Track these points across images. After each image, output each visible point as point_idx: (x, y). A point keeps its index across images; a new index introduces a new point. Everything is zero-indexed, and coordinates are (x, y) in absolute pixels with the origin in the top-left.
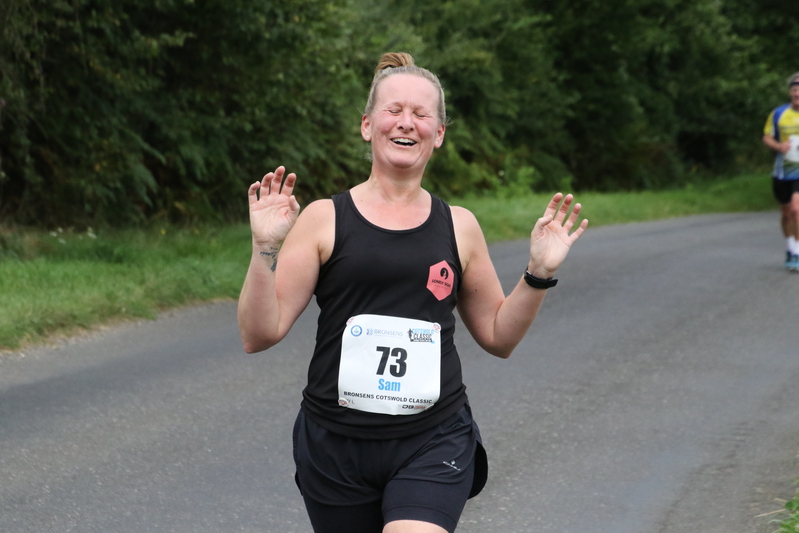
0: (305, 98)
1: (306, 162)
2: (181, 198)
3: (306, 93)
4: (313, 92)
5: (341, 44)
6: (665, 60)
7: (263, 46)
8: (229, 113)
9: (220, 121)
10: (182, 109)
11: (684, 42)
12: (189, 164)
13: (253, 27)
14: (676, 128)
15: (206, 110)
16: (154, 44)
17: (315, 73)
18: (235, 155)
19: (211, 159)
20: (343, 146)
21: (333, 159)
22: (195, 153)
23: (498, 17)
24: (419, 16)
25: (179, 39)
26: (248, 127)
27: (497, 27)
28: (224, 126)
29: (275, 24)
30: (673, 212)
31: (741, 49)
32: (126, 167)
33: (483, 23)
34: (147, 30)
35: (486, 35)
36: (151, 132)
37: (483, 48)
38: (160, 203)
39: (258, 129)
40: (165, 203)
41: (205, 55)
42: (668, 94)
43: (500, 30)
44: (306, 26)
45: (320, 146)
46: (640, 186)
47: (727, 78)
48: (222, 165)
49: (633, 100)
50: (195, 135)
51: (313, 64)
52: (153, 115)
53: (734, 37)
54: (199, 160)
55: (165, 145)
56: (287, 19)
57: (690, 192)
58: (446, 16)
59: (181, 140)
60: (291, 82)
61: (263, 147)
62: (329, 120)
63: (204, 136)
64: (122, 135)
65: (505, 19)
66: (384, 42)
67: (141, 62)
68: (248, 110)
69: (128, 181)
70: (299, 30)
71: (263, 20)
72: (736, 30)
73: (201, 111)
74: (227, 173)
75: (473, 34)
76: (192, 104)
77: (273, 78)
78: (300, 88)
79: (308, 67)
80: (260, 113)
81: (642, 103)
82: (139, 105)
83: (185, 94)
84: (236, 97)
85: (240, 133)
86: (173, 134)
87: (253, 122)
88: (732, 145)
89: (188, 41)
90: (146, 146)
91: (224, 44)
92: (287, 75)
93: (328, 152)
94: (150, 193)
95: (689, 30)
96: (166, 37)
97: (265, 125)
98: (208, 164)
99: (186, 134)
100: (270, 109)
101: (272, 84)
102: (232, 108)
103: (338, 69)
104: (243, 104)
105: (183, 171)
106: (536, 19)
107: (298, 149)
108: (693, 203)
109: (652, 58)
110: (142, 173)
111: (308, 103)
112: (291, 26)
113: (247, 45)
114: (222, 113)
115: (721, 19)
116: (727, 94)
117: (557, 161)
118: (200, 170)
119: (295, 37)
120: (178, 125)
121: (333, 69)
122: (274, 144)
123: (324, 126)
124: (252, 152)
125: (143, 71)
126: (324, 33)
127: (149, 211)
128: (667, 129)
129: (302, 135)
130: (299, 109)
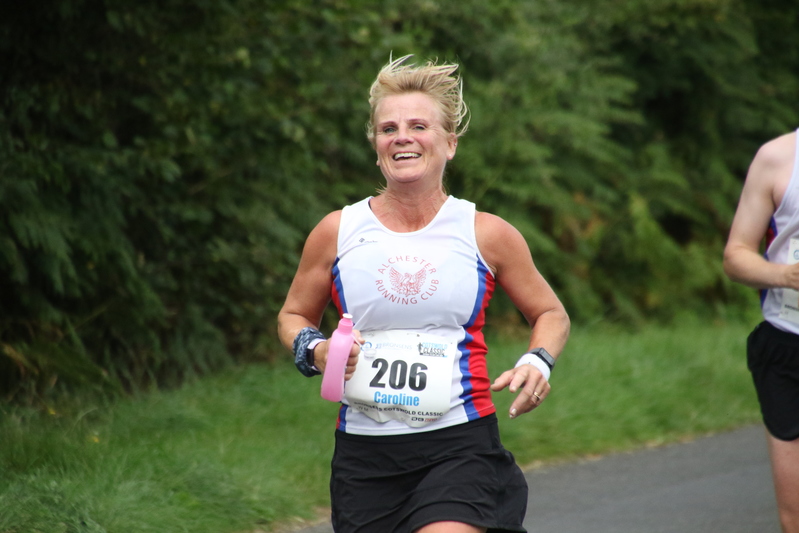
0: (300, 102)
3: (304, 91)
4: (318, 88)
8: (125, 141)
10: (17, 132)
12: (35, 256)
17: (323, 46)
18: (142, 235)
19: (87, 245)
22: (50, 232)
26: (172, 171)
28: (115, 170)
39: (193, 175)
48: (113, 257)
50: (47, 189)
51: (319, 23)
60: (267, 67)
61: (206, 216)
63: (72, 195)
68: (170, 130)
74: (123, 275)
76: (37, 118)
77: (227, 59)
78: (290, 79)
79: (305, 29)
80: (198, 138)
83: (23, 99)
84: (141, 103)
85: (151, 184)
87: (181, 160)
92: (256, 50)
97: (210, 165)
98: (79, 256)
99: (28, 187)
101: (224, 72)
102: (133, 127)
103: (375, 35)
104: (159, 117)
105: (20, 275)
107: (285, 217)
111: (306, 113)
114: (110, 139)
118: (61, 272)
121: (362, 35)
122: (229, 209)
124: (181, 227)
129: (296, 186)
130: (287, 127)
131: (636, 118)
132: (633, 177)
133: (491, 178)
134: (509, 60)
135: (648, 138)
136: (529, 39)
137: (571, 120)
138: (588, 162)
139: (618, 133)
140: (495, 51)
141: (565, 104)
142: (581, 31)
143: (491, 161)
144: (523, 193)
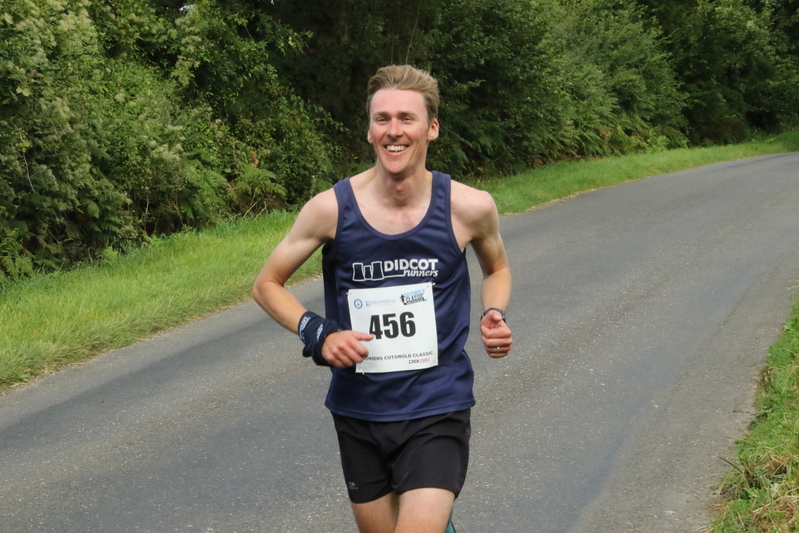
0: (542, 108)
1: (543, 142)
2: (480, 165)
3: (542, 106)
4: (546, 105)
5: (559, 79)
6: (738, 72)
7: (519, 83)
8: (503, 120)
9: (499, 125)
10: (479, 119)
11: (748, 61)
12: (483, 147)
13: (514, 74)
14: (745, 109)
15: (490, 118)
16: (465, 87)
17: (547, 95)
18: (507, 141)
19: (495, 144)
20: (562, 132)
21: (557, 139)
22: (487, 141)
23: (642, 56)
24: (600, 59)
25: (477, 83)
26: (513, 126)
27: (642, 61)
28: (501, 126)
29: (525, 71)
30: (745, 155)
31: (781, 63)
32: (453, 151)
33: (635, 59)
34: (461, 81)
35: (636, 67)
36: (463, 132)
37: (635, 73)
38: (470, 168)
39: (518, 127)
40: (472, 168)
41: (489, 90)
42: (741, 91)
43: (644, 63)
44: (541, 71)
45: (550, 132)
46: (726, 143)
47: (773, 80)
48: (501, 146)
49: (720, 96)
50: (486, 132)
51: (545, 90)
52: (465, 123)
53: (777, 57)
54: (490, 145)
55: (472, 138)
56: (531, 68)
57: (754, 143)
58: (614, 58)
59: (479, 135)
60: (535, 100)
61: (521, 136)
62: (554, 119)
63: (491, 132)
64: (450, 134)
65: (646, 58)
66: (581, 75)
67: (458, 96)
68: (513, 116)
69: (455, 159)
70: (537, 73)
71: (519, 70)
72: (778, 52)
73: (489, 119)
74: (503, 150)
75: (629, 66)
76: (483, 115)
77: (525, 99)
78: (539, 103)
79: (543, 91)
80: (519, 118)
81: (725, 97)
82: (457, 118)
83: (480, 111)
84: (506, 111)
85: (509, 129)
86: (475, 133)
87: (515, 123)
88: (778, 116)
89: (481, 83)
90: (462, 140)
91: (499, 84)
92: (532, 97)
93: (554, 135)
94: (465, 164)
95: (751, 54)
96: (470, 82)
97: (522, 124)
98: (493, 147)
99: (481, 131)
100: (523, 115)
101: (525, 103)
102: (504, 116)
103: (559, 92)
104: (510, 114)
105: (480, 151)
106: (664, 55)
107: (539, 135)
108: (756, 150)
109: (730, 72)
110: (461, 154)
111: (543, 111)
112: (532, 72)
113: (511, 84)
114: (499, 120)
115: (769, 48)
116: (773, 88)
117: (679, 132)
118: (490, 151)
119: (535, 78)
120: (478, 127)
121: (556, 92)
122: (526, 133)
123: (552, 123)
124: (515, 138)
125: (458, 101)
126: (551, 74)
127: (465, 173)
128: (740, 110)
129: (541, 128)
130: (539, 114)
131: (619, 107)
132: (618, 121)
133: (585, 123)
134: (589, 96)
135: (621, 112)
136: (594, 90)
137: (603, 108)
138: (607, 118)
139: (614, 111)
140: (586, 94)
141: (602, 105)
142: (605, 87)
143: (585, 119)
144: (593, 126)
